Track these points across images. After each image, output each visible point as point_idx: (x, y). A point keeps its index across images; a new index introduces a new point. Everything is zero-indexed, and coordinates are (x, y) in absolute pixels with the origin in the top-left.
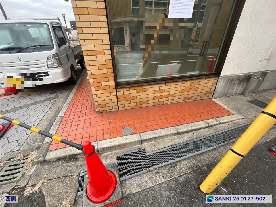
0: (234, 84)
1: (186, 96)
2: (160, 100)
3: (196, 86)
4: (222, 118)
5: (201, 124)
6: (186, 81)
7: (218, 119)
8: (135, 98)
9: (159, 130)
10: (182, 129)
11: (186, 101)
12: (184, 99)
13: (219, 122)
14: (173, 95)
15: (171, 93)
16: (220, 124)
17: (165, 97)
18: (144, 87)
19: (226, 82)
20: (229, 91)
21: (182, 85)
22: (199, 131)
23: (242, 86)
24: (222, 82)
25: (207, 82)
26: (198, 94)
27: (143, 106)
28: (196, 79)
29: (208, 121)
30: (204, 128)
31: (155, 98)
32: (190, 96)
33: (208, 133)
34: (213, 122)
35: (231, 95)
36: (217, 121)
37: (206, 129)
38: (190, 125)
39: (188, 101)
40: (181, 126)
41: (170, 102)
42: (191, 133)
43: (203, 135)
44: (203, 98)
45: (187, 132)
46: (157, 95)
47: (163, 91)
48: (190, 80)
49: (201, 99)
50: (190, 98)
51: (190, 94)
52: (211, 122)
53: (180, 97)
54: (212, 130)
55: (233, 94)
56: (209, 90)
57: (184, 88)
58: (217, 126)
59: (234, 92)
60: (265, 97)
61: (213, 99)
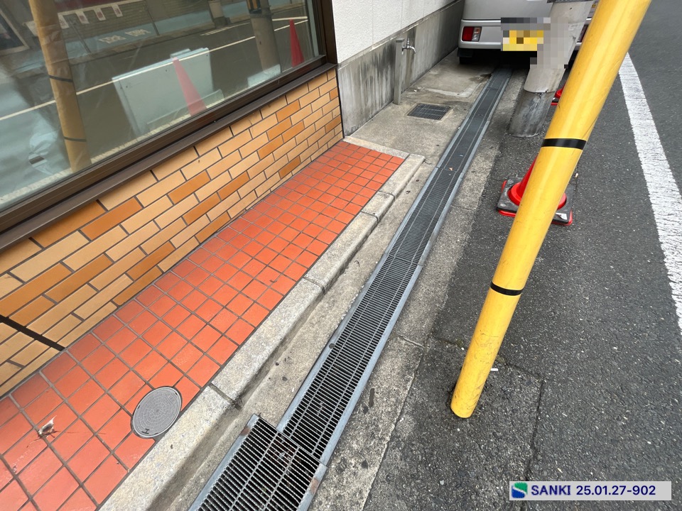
0: (371, 80)
1: (284, 162)
2: (213, 214)
3: (295, 119)
4: (390, 182)
5: (360, 226)
6: (259, 110)
7: (385, 188)
11: (290, 175)
12: (283, 172)
13: (391, 198)
14: (245, 177)
15: (235, 172)
16: (394, 200)
17: (221, 195)
18: (110, 204)
19: (354, 79)
20: (369, 103)
21: (256, 131)
22: (366, 246)
23: (387, 79)
24: (347, 80)
25: (315, 94)
26: (311, 141)
27: (165, 266)
28: (285, 96)
29: (369, 208)
30: (371, 232)
32: (292, 155)
34: (380, 204)
35: (374, 112)
36: (386, 197)
37: (376, 231)
38: (338, 244)
39: (294, 172)
40: (318, 264)
41: (246, 203)
42: (352, 265)
43: (378, 254)
45: (342, 270)
46: (190, 202)
47: (204, 177)
48: (269, 104)
50: (296, 162)
51: (290, 150)
53: (269, 172)
55: (378, 109)
57: (264, 139)
58: (391, 209)
59: (378, 102)
60: (429, 92)
61: (349, 140)
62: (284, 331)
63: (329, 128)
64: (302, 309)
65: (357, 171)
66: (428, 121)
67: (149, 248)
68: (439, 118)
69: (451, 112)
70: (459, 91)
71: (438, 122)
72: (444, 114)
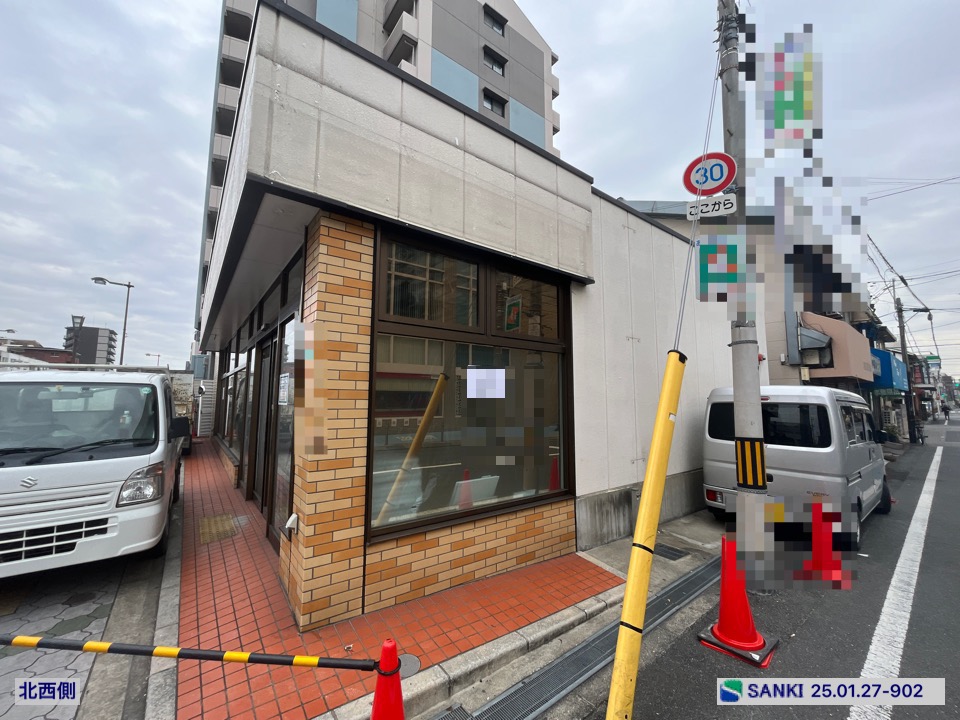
0: (607, 512)
1: (522, 552)
2: (468, 568)
3: (538, 524)
4: (607, 593)
5: (569, 615)
6: (516, 512)
7: (601, 596)
8: (407, 568)
9: (483, 648)
10: (534, 633)
11: (524, 565)
12: (521, 559)
13: (602, 604)
14: (493, 552)
15: (490, 545)
16: (606, 607)
17: (476, 557)
18: (429, 537)
19: (590, 508)
20: (605, 530)
21: (510, 524)
22: (571, 632)
23: (624, 515)
24: (584, 509)
25: (556, 512)
26: (547, 543)
27: (428, 590)
28: (534, 508)
29: (582, 605)
30: (579, 624)
31: (455, 564)
32: (530, 549)
33: (590, 633)
34: (592, 605)
35: (610, 539)
36: (599, 602)
37: (583, 625)
38: (548, 620)
39: (528, 563)
40: (529, 627)
41: (488, 571)
42: (556, 641)
43: (580, 640)
44: (558, 554)
45: (547, 640)
46: (458, 554)
47: (472, 542)
48: (522, 510)
49: (554, 555)
50: (531, 556)
51: (528, 544)
52: (587, 607)
53: (510, 555)
54: (594, 625)
55: (615, 537)
56: (565, 531)
57: (513, 531)
58: (602, 614)
59: (614, 531)
60: (672, 536)
61: (580, 554)
62: (493, 656)
63: (564, 538)
64: (510, 648)
65: (580, 578)
66: (662, 558)
67: (429, 572)
68: (674, 559)
69: (689, 557)
70: (705, 541)
71: (672, 562)
72: (680, 557)
